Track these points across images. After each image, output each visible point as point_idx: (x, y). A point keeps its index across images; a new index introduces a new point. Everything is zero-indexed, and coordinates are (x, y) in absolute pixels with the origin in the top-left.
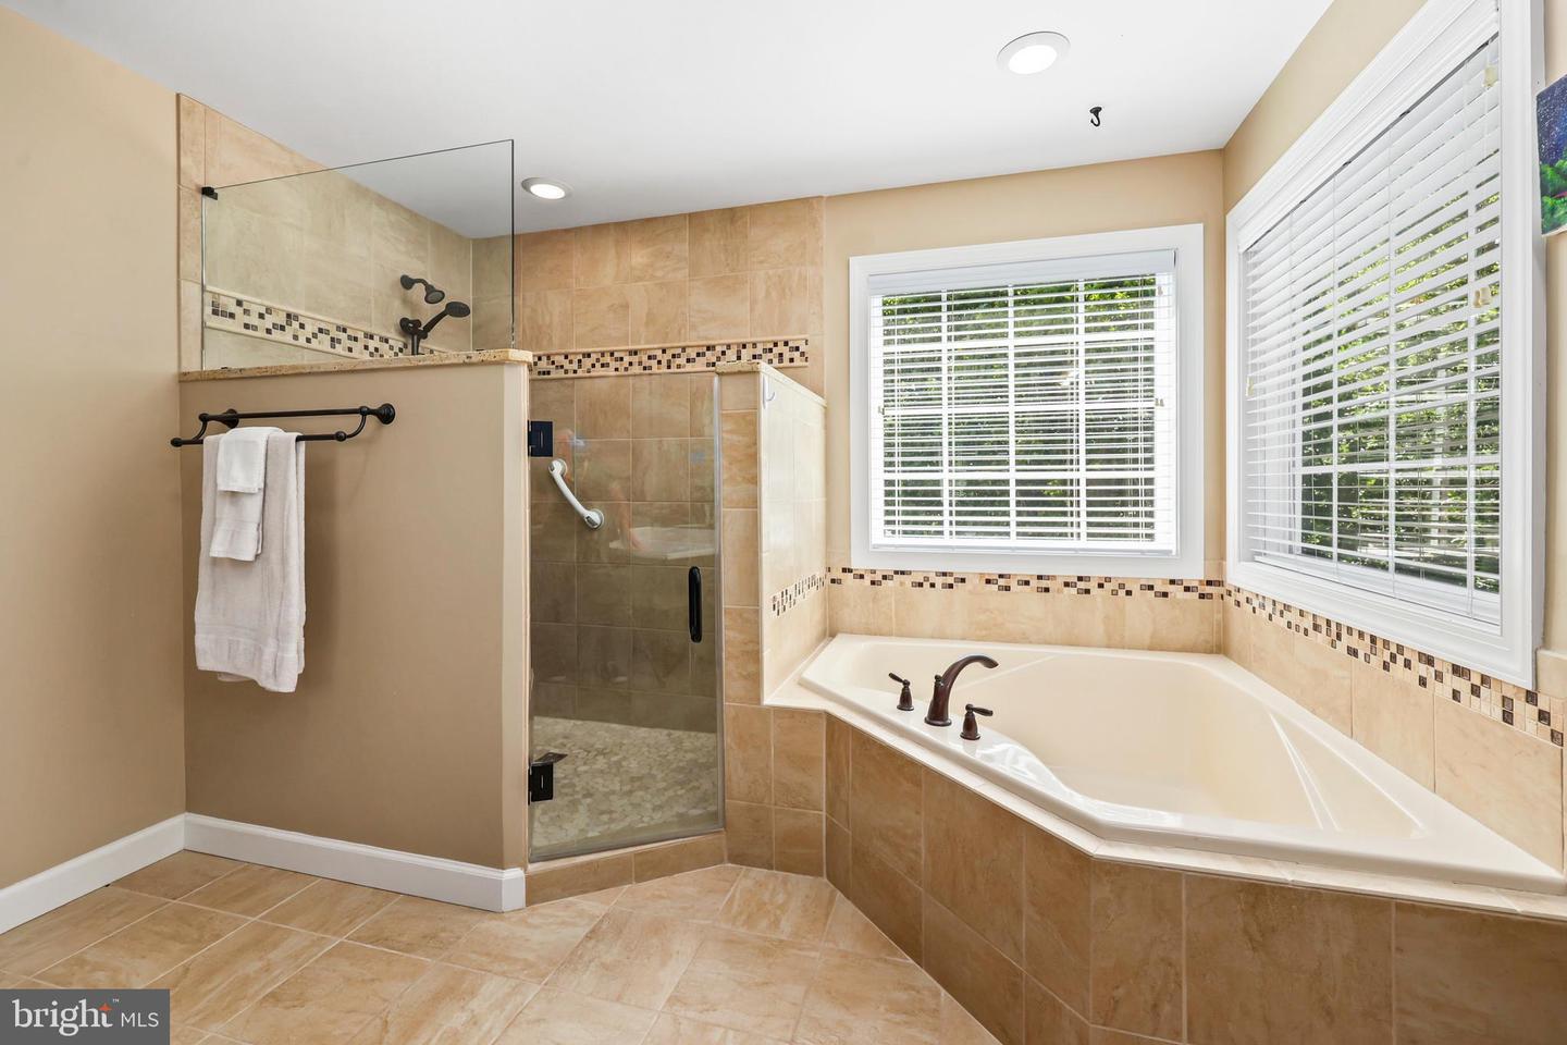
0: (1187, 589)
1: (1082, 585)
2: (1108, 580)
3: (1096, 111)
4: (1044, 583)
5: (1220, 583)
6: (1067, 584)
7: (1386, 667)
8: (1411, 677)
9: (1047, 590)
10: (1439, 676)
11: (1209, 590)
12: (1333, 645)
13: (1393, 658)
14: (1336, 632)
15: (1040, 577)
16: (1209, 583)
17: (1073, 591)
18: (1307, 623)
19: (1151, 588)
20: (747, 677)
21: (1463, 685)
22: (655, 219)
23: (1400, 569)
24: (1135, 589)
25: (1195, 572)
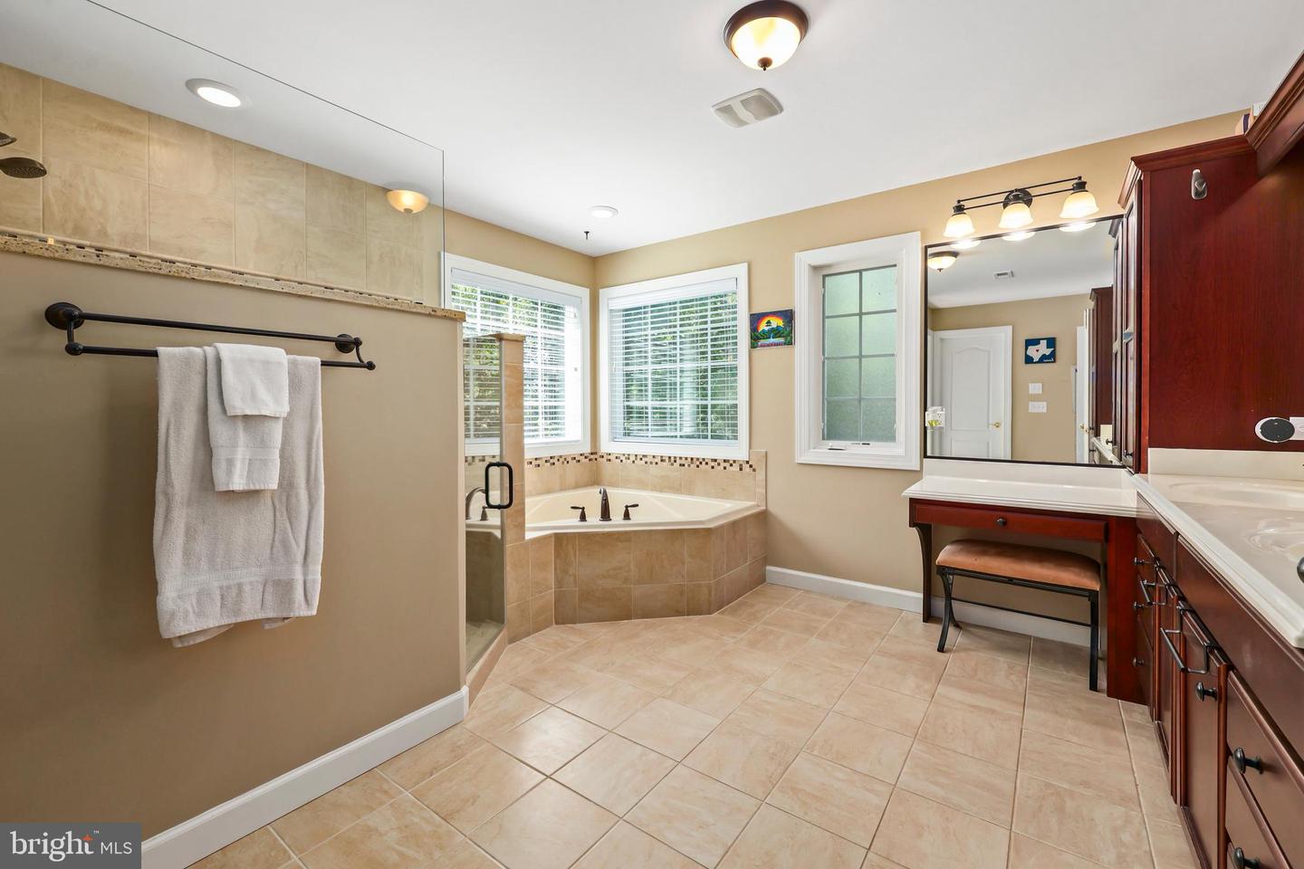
0: (586, 457)
1: (552, 461)
2: (561, 457)
3: (587, 233)
4: (538, 462)
5: (595, 453)
6: (546, 461)
7: (698, 466)
8: (709, 467)
9: (539, 465)
10: (719, 464)
11: (592, 457)
12: (672, 464)
13: (701, 463)
14: (674, 460)
15: (536, 459)
16: (592, 454)
17: (548, 464)
18: (658, 460)
19: (575, 458)
20: (516, 526)
21: (727, 465)
22: (268, 152)
23: (681, 437)
24: (569, 459)
25: (587, 450)
